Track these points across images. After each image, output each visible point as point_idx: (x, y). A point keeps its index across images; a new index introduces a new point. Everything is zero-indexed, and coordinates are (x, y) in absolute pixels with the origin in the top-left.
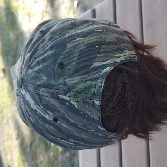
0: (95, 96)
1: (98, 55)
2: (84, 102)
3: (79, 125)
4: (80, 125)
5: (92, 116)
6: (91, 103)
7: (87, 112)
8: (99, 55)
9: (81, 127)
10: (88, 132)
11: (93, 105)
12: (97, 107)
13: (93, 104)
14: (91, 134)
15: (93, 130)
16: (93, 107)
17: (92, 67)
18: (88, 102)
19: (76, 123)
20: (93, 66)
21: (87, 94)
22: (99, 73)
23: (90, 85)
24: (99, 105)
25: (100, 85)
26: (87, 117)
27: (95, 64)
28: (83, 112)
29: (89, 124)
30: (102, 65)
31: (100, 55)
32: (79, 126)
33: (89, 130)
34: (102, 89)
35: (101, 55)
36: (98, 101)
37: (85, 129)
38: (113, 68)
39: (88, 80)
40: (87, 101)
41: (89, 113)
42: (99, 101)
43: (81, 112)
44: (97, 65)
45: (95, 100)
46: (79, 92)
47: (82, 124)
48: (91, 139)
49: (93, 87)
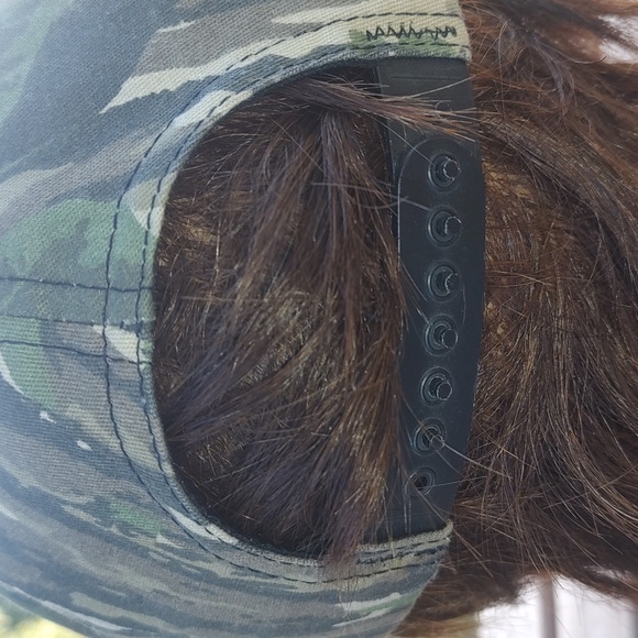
0: (113, 295)
1: (162, 30)
2: (51, 345)
3: (65, 502)
4: (77, 506)
5: (114, 444)
6: (91, 348)
7: (74, 411)
8: (170, 29)
9: (82, 515)
10: (143, 553)
11: (103, 362)
12: (130, 374)
13: (105, 356)
14: (164, 565)
15: (161, 539)
16: (107, 375)
17: (110, 105)
18: (75, 343)
19: (45, 489)
20: (119, 100)
21: (66, 284)
22: (149, 142)
23: (84, 224)
24: (139, 363)
25: (141, 217)
26: (84, 446)
27: (135, 88)
28: (52, 415)
29: (119, 495)
30: (180, 89)
31: (176, 23)
32: (68, 509)
33: (142, 540)
34: (152, 248)
35: (183, 25)
36: (128, 329)
37: (114, 529)
38: (245, 95)
39: (71, 195)
40: (67, 333)
41: (90, 422)
42: (137, 329)
43: (44, 415)
44: (147, 93)
45: (113, 325)
46: (13, 279)
47: (83, 500)
48: (184, 598)
49: (98, 233)
